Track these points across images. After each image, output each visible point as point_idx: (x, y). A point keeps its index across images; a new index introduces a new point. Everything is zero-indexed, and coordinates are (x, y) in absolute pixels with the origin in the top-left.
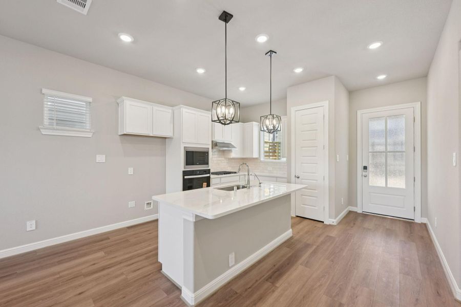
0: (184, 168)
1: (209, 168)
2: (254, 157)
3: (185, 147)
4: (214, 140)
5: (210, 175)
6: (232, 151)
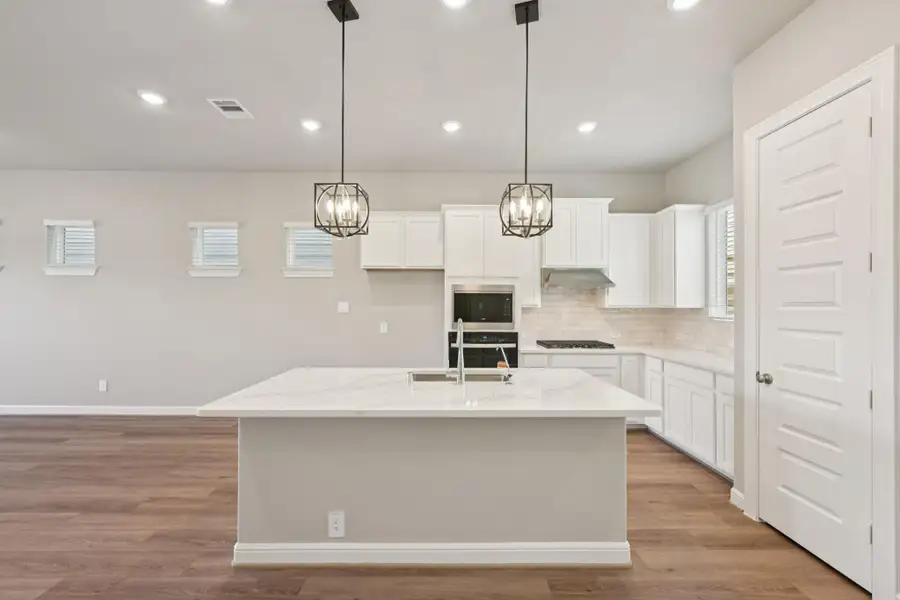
0: (453, 328)
1: (515, 331)
2: (678, 306)
3: (454, 286)
4: (544, 266)
5: (517, 345)
6: (608, 292)
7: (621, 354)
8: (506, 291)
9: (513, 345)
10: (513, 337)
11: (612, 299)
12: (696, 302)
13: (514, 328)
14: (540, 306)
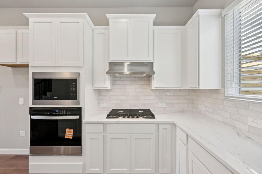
0: (33, 104)
2: (201, 88)
3: (33, 73)
4: (109, 61)
5: (81, 117)
6: (154, 78)
7: (158, 124)
8: (73, 77)
9: (77, 117)
10: (78, 111)
11: (156, 84)
12: (214, 84)
13: (79, 104)
14: (109, 88)
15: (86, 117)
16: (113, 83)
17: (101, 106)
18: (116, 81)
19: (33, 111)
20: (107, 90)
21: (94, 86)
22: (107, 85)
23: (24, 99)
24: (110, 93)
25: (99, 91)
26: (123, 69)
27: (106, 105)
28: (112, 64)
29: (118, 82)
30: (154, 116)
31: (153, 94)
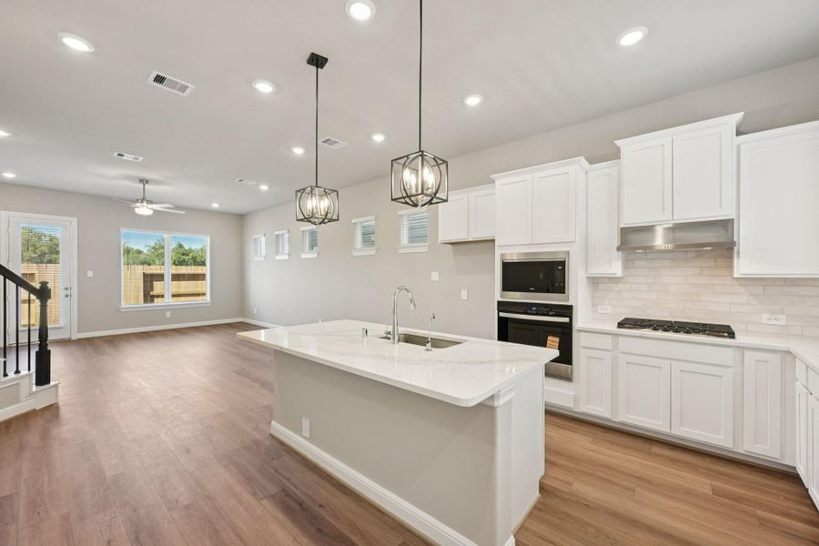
0: (501, 296)
1: (569, 303)
3: (502, 255)
4: (622, 226)
5: (571, 320)
6: (738, 253)
7: (742, 348)
8: (559, 258)
9: (566, 320)
10: (567, 311)
11: (744, 266)
13: (568, 300)
14: (619, 275)
15: (580, 321)
16: (627, 264)
17: (599, 311)
18: (632, 260)
19: (502, 306)
20: (613, 280)
21: (589, 272)
22: (616, 268)
23: (468, 293)
24: (620, 286)
25: (594, 281)
26: (653, 239)
27: (610, 310)
28: (625, 232)
29: (638, 263)
30: (734, 334)
31: (741, 289)
